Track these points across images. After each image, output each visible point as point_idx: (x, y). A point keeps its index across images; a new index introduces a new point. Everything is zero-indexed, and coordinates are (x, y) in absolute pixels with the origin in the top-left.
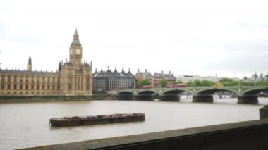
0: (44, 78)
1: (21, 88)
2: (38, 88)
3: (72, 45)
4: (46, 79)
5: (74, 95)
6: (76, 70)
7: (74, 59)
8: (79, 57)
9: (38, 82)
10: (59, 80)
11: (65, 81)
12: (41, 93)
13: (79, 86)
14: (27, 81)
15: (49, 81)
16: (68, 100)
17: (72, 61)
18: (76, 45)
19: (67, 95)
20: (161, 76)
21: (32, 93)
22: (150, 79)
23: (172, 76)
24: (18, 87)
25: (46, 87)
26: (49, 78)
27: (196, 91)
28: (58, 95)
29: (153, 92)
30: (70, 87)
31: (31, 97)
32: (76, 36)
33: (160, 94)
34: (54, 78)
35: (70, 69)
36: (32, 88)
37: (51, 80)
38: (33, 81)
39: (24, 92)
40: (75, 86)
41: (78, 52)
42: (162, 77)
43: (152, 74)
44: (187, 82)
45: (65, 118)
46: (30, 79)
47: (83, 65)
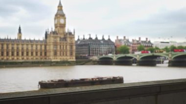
0: (32, 45)
1: (13, 55)
2: (27, 54)
3: (56, 15)
4: (34, 47)
5: (59, 60)
6: (60, 38)
7: (58, 27)
8: (63, 26)
9: (27, 49)
10: (45, 47)
11: (51, 48)
12: (30, 58)
13: (63, 53)
14: (18, 48)
15: (37, 48)
16: (54, 65)
17: (57, 30)
18: (60, 15)
19: (53, 60)
20: (138, 43)
21: (23, 59)
22: (128, 45)
23: (149, 42)
24: (10, 53)
25: (34, 54)
26: (37, 45)
27: (171, 56)
28: (45, 60)
29: (132, 58)
30: (55, 54)
31: (22, 63)
32: (60, 7)
33: (138, 59)
34: (41, 45)
35: (55, 38)
36: (23, 54)
37: (39, 47)
38: (23, 49)
39: (15, 58)
40: (60, 52)
41: (62, 21)
42: (140, 44)
43: (131, 41)
44: (164, 47)
45: (52, 81)
46: (20, 47)
47: (67, 34)
